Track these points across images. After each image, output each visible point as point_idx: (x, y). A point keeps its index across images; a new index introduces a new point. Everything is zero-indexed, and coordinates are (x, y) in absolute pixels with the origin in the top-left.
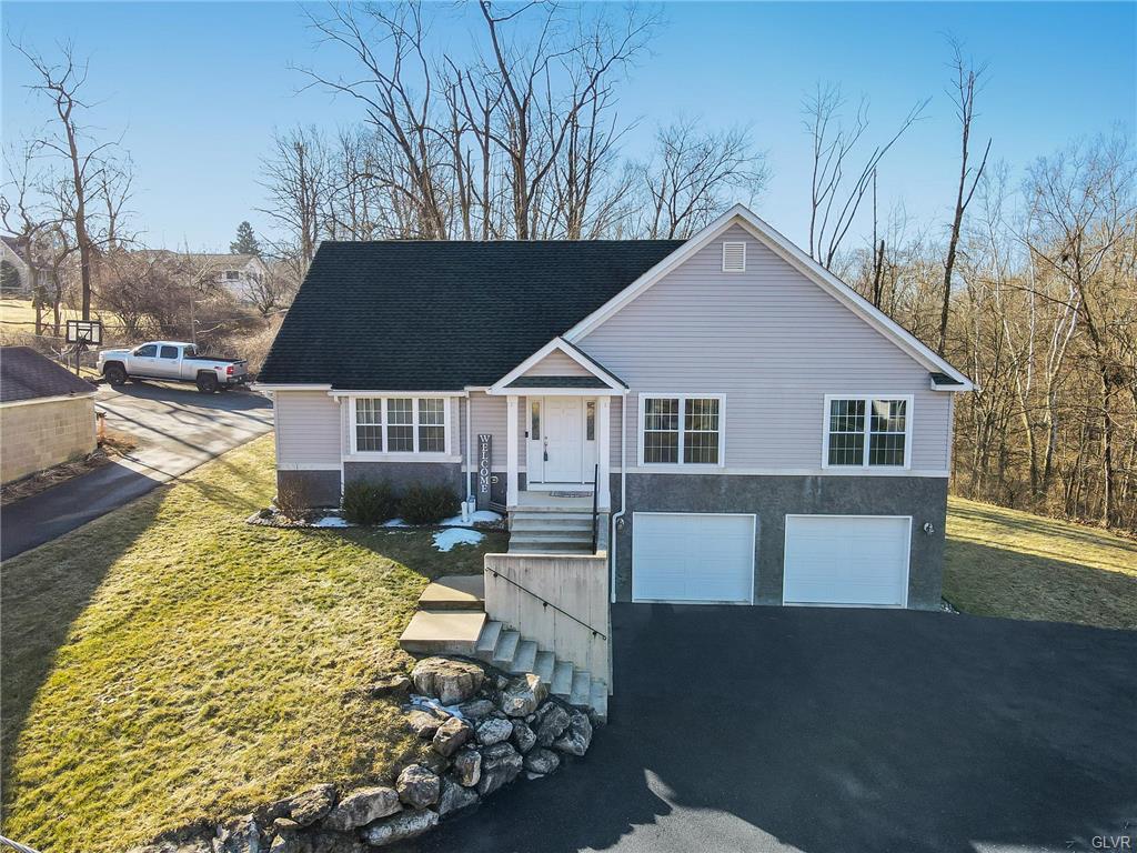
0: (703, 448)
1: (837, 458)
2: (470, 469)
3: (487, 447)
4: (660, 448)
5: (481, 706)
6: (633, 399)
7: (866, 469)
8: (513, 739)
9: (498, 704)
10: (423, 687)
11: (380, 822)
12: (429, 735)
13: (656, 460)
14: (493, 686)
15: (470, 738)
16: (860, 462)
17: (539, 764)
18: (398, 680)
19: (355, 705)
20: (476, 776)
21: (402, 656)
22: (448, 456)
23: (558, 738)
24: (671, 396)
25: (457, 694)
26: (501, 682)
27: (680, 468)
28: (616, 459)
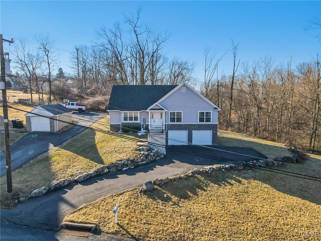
0: (179, 120)
1: (200, 121)
2: (142, 123)
3: (145, 120)
4: (172, 120)
5: (150, 152)
6: (168, 112)
7: (205, 123)
8: (154, 155)
9: (152, 152)
10: (142, 149)
11: (139, 162)
12: (144, 154)
13: (172, 122)
14: (151, 150)
15: (148, 155)
16: (204, 122)
17: (157, 158)
18: (138, 149)
19: (134, 151)
20: (150, 158)
21: (138, 147)
22: (139, 121)
23: (160, 156)
24: (174, 112)
25: (146, 150)
26: (152, 149)
27: (176, 123)
28: (166, 122)
